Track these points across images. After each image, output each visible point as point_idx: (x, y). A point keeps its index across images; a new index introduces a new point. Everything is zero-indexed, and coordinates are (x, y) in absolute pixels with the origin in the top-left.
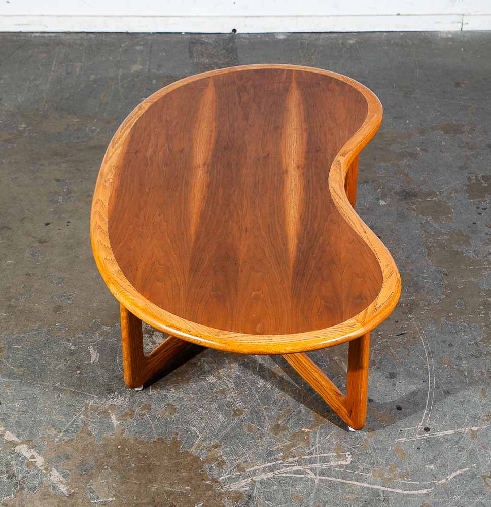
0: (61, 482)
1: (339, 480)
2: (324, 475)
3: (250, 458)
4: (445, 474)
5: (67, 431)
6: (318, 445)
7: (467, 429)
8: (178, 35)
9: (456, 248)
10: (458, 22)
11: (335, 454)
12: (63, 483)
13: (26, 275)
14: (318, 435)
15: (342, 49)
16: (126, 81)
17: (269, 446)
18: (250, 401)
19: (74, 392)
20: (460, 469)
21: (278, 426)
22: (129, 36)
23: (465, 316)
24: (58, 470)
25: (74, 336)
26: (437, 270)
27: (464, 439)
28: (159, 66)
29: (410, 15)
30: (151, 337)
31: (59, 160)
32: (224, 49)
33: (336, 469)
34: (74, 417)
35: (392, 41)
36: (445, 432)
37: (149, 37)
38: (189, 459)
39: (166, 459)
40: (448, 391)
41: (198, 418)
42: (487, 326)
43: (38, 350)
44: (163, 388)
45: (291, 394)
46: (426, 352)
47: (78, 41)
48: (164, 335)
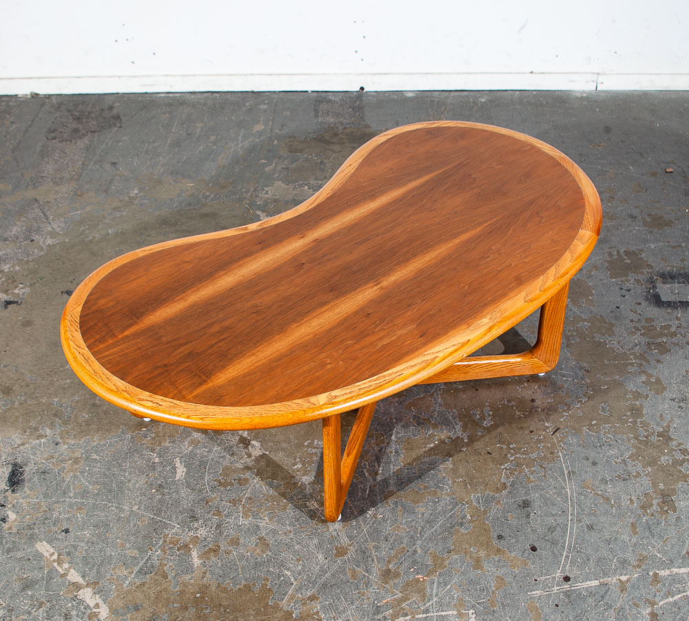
3: (353, 616)
5: (140, 571)
6: (435, 599)
7: (614, 578)
8: (305, 94)
9: (598, 337)
10: (593, 81)
11: (455, 613)
14: (435, 585)
15: (473, 108)
16: (246, 142)
17: (376, 599)
18: (357, 536)
19: (153, 518)
21: (389, 571)
22: (254, 95)
23: (610, 425)
25: (160, 444)
26: (578, 365)
27: (611, 592)
28: (282, 126)
29: (543, 73)
30: (246, 448)
31: (167, 230)
32: (350, 107)
34: (150, 553)
36: (588, 582)
37: (275, 96)
38: (279, 614)
39: (252, 615)
40: (592, 526)
41: (294, 558)
42: (636, 438)
43: (117, 463)
44: (255, 516)
45: (405, 527)
46: (566, 472)
47: (202, 101)
48: (261, 445)
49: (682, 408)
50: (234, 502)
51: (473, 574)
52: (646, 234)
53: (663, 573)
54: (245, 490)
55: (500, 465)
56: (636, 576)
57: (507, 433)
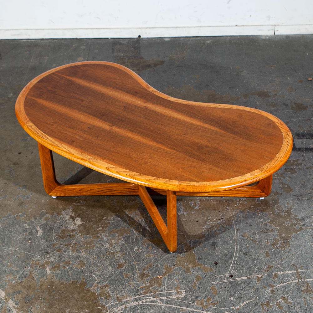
0: (14, 307)
1: (176, 306)
2: (168, 303)
3: (125, 293)
4: (239, 303)
5: (20, 277)
6: (166, 286)
7: (255, 276)
8: (107, 40)
11: (175, 291)
12: (15, 308)
13: (5, 184)
14: (166, 279)
15: (202, 46)
17: (137, 286)
18: (128, 259)
19: (26, 253)
20: (249, 300)
21: (144, 274)
22: (78, 40)
23: (260, 208)
24: (12, 300)
25: (29, 220)
27: (253, 282)
28: (94, 58)
29: (243, 26)
30: (74, 221)
32: (133, 47)
33: (175, 300)
34: (25, 269)
35: (233, 41)
36: (242, 278)
37: (90, 41)
38: (89, 294)
39: (76, 294)
40: (246, 253)
41: (97, 269)
42: (273, 214)
43: (7, 229)
44: (78, 251)
45: (153, 255)
46: (235, 230)
47: (48, 44)
48: (81, 219)
49: (299, 199)
50: (67, 245)
51: (185, 275)
52: (292, 114)
53: (279, 273)
54: (73, 240)
55: (203, 227)
56: (266, 275)
57: (207, 212)
